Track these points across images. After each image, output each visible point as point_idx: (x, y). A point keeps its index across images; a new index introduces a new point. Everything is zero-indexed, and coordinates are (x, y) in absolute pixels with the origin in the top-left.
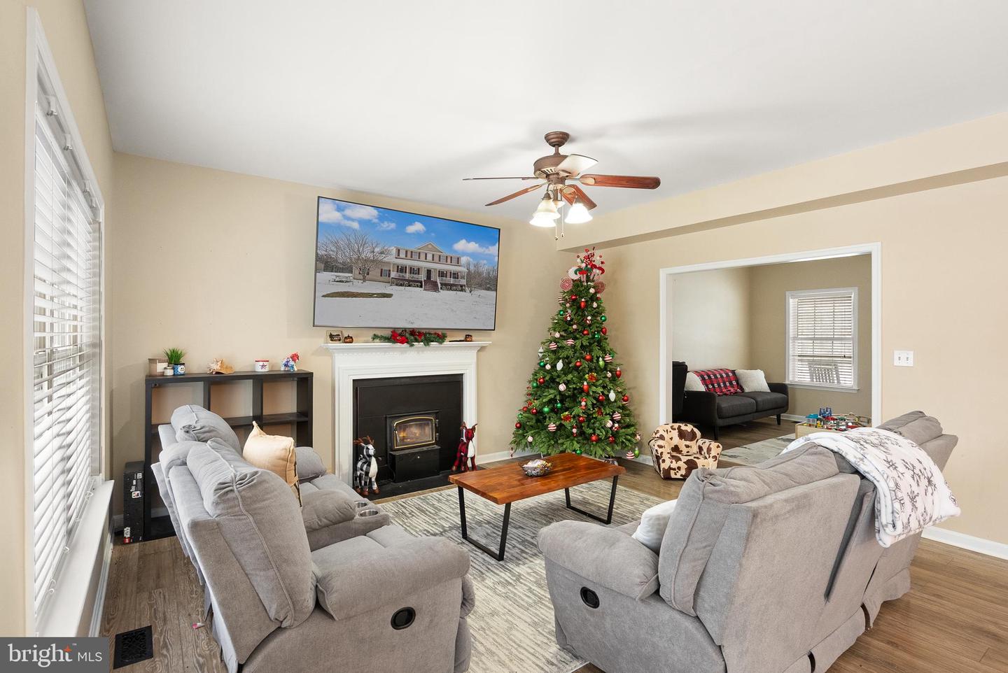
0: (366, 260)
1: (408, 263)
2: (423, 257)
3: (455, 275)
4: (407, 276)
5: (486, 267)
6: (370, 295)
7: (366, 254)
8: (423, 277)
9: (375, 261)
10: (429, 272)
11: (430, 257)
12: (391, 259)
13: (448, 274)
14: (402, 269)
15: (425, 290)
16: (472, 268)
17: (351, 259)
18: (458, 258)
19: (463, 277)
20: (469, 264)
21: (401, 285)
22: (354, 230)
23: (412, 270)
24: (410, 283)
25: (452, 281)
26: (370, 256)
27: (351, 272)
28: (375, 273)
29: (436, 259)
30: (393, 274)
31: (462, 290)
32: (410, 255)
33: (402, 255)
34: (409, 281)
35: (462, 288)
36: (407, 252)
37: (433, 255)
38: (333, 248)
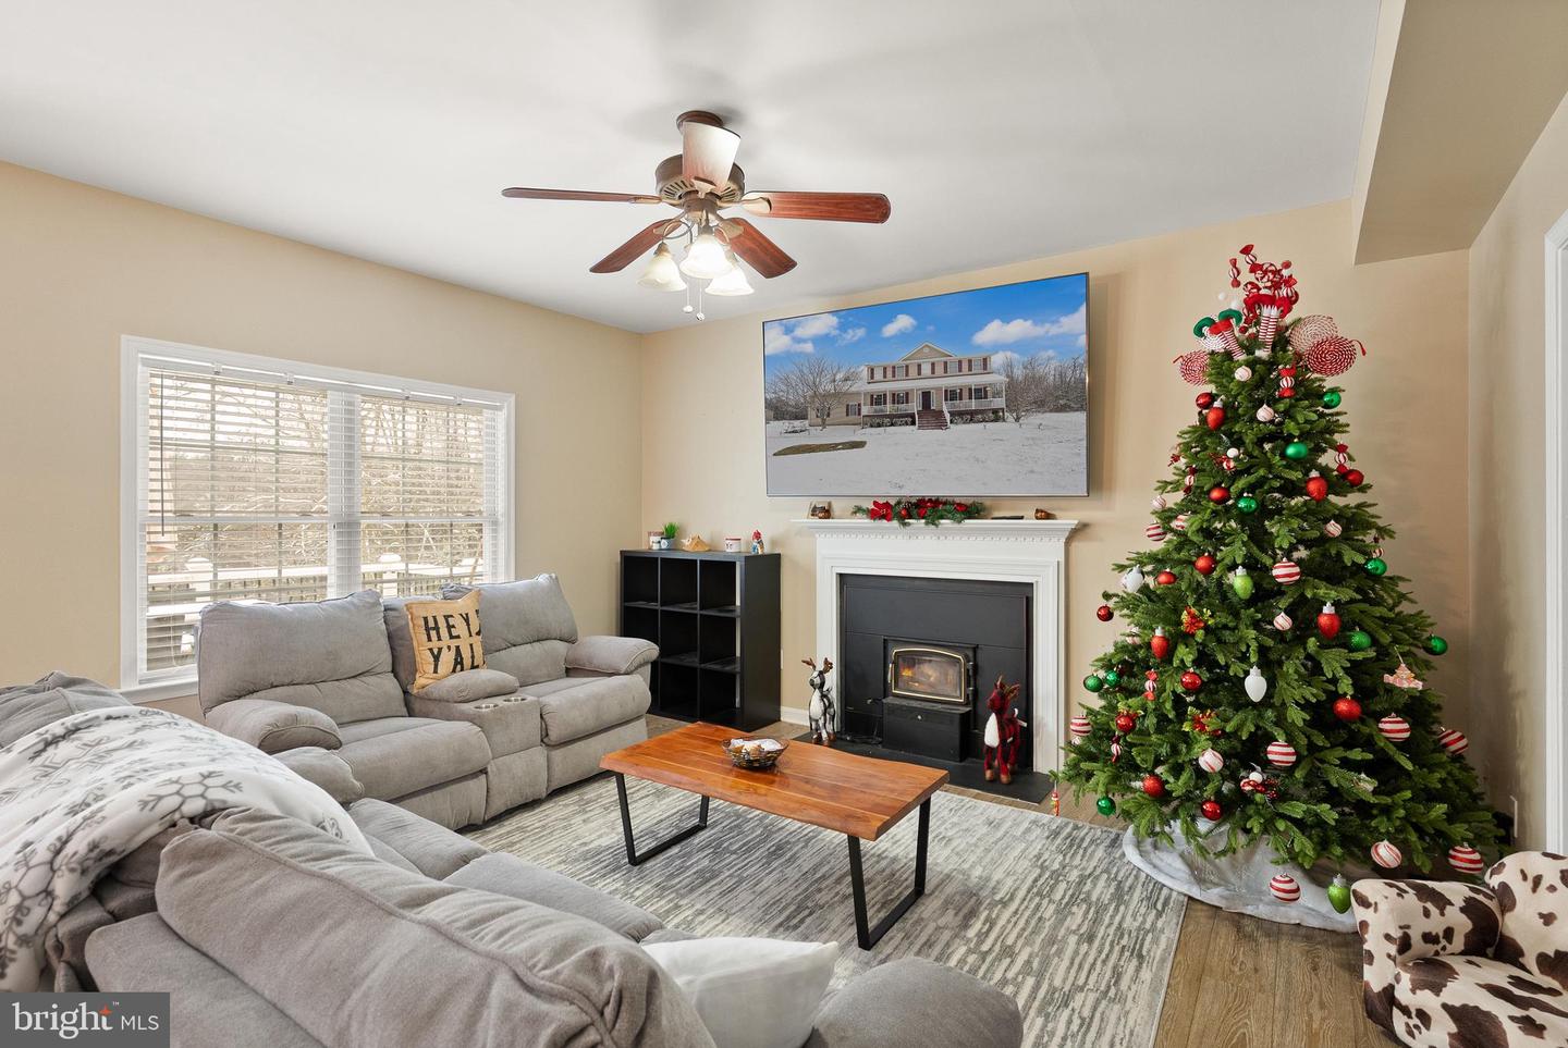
0: (827, 396)
1: (889, 387)
2: (913, 372)
3: (980, 393)
4: (889, 408)
5: (1054, 364)
6: (833, 447)
7: (826, 386)
8: (915, 406)
9: (837, 395)
10: (926, 396)
11: (926, 370)
12: (862, 386)
13: (965, 394)
14: (878, 399)
15: (920, 428)
16: (1019, 373)
17: (805, 397)
18: (985, 360)
19: (997, 394)
20: (1009, 366)
21: (879, 425)
22: (807, 356)
23: (898, 398)
24: (893, 420)
25: (973, 405)
26: (830, 388)
27: (804, 417)
28: (838, 412)
29: (939, 370)
30: (865, 410)
31: (996, 420)
32: (892, 372)
33: (878, 375)
34: (891, 416)
35: (996, 416)
36: (885, 369)
37: (933, 364)
38: (784, 388)
